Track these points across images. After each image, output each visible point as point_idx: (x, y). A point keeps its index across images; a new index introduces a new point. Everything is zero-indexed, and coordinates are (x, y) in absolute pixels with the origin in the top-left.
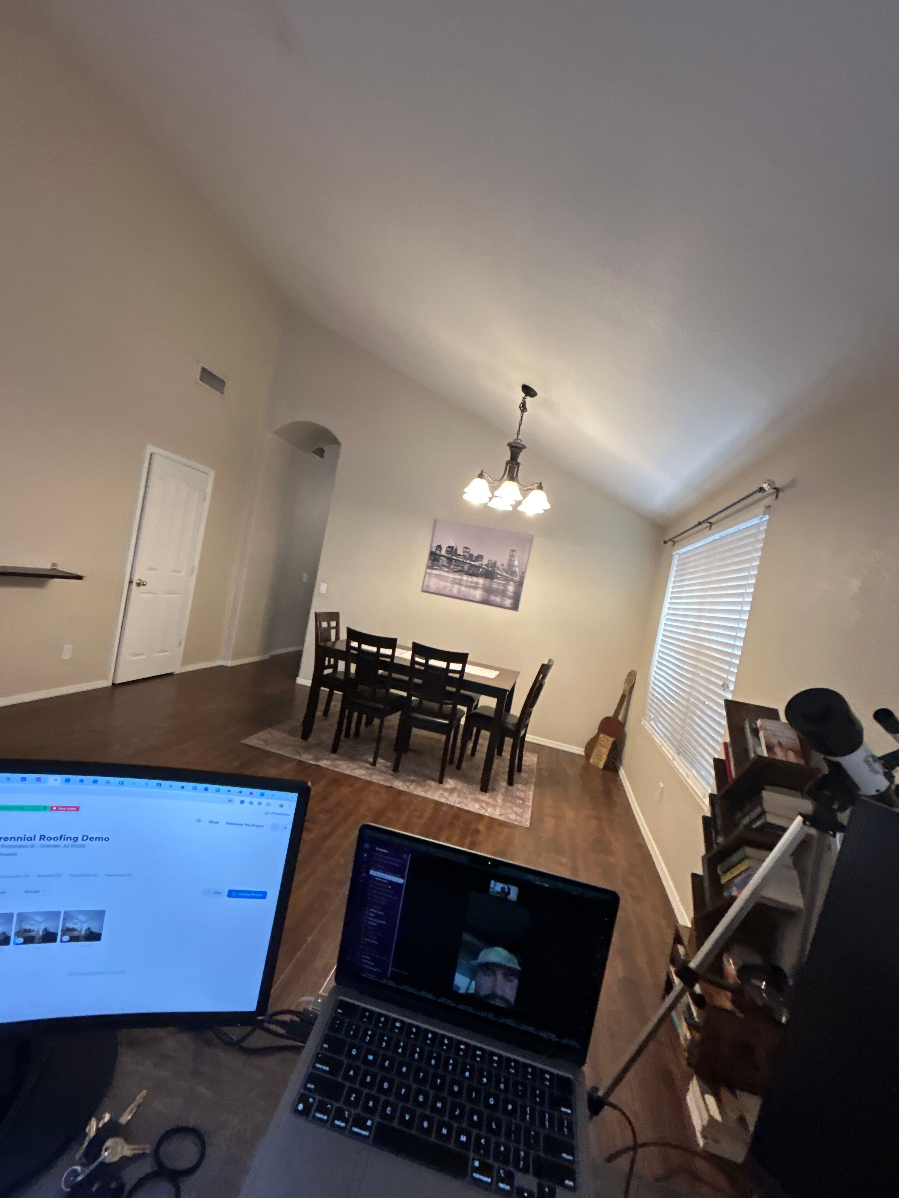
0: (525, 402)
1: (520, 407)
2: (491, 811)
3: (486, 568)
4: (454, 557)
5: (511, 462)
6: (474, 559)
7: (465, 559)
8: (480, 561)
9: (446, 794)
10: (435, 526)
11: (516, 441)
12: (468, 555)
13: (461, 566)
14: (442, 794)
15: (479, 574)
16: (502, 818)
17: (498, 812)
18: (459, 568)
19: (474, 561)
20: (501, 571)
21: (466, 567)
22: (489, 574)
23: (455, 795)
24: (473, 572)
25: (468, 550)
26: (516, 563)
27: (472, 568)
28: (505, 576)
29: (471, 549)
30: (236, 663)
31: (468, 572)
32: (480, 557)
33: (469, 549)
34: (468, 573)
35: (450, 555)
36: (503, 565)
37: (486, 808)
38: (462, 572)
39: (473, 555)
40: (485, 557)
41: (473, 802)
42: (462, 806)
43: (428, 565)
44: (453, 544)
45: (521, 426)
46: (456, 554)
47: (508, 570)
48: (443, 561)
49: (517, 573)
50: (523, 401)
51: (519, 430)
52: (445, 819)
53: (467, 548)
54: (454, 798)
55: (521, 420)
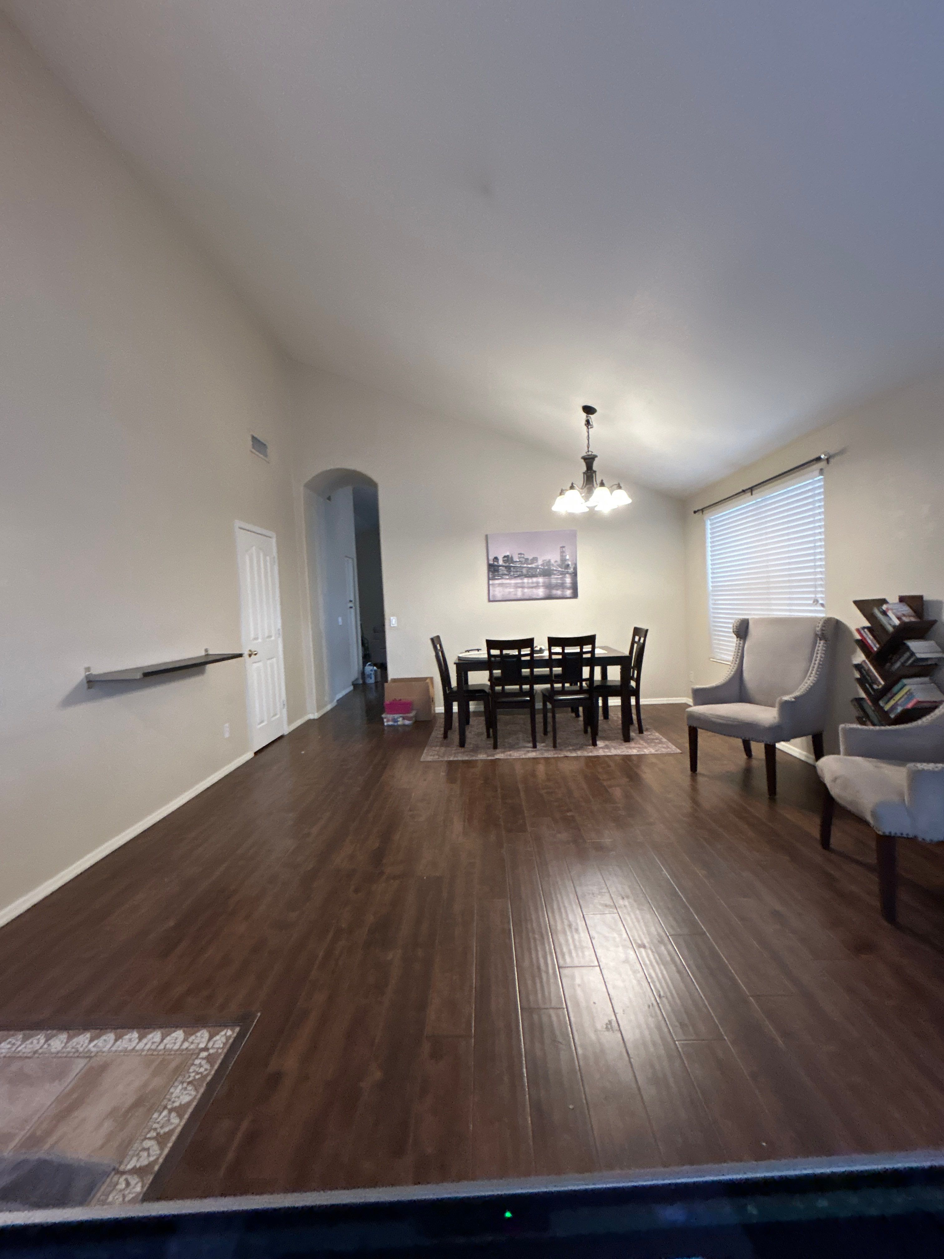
0: (590, 420)
1: (586, 425)
2: (646, 751)
3: (542, 567)
5: (587, 472)
6: (529, 562)
7: (522, 564)
8: (535, 563)
10: (487, 540)
11: (584, 454)
12: (524, 560)
13: (520, 571)
14: (605, 751)
15: (538, 574)
19: (530, 564)
20: (556, 567)
21: (524, 571)
23: (612, 749)
24: (532, 574)
25: (522, 556)
26: (568, 557)
27: (530, 571)
28: (561, 571)
29: (525, 554)
31: (527, 574)
32: (535, 559)
33: (523, 554)
34: (527, 576)
35: (507, 564)
36: (556, 562)
37: (642, 750)
38: (522, 576)
39: (528, 559)
40: (539, 559)
41: (630, 750)
42: (625, 753)
43: (488, 577)
44: (508, 554)
45: (590, 440)
46: (513, 562)
47: (562, 565)
48: (502, 570)
49: (570, 566)
50: (587, 419)
51: (588, 443)
52: (625, 762)
53: (520, 554)
54: (615, 750)
55: (588, 435)
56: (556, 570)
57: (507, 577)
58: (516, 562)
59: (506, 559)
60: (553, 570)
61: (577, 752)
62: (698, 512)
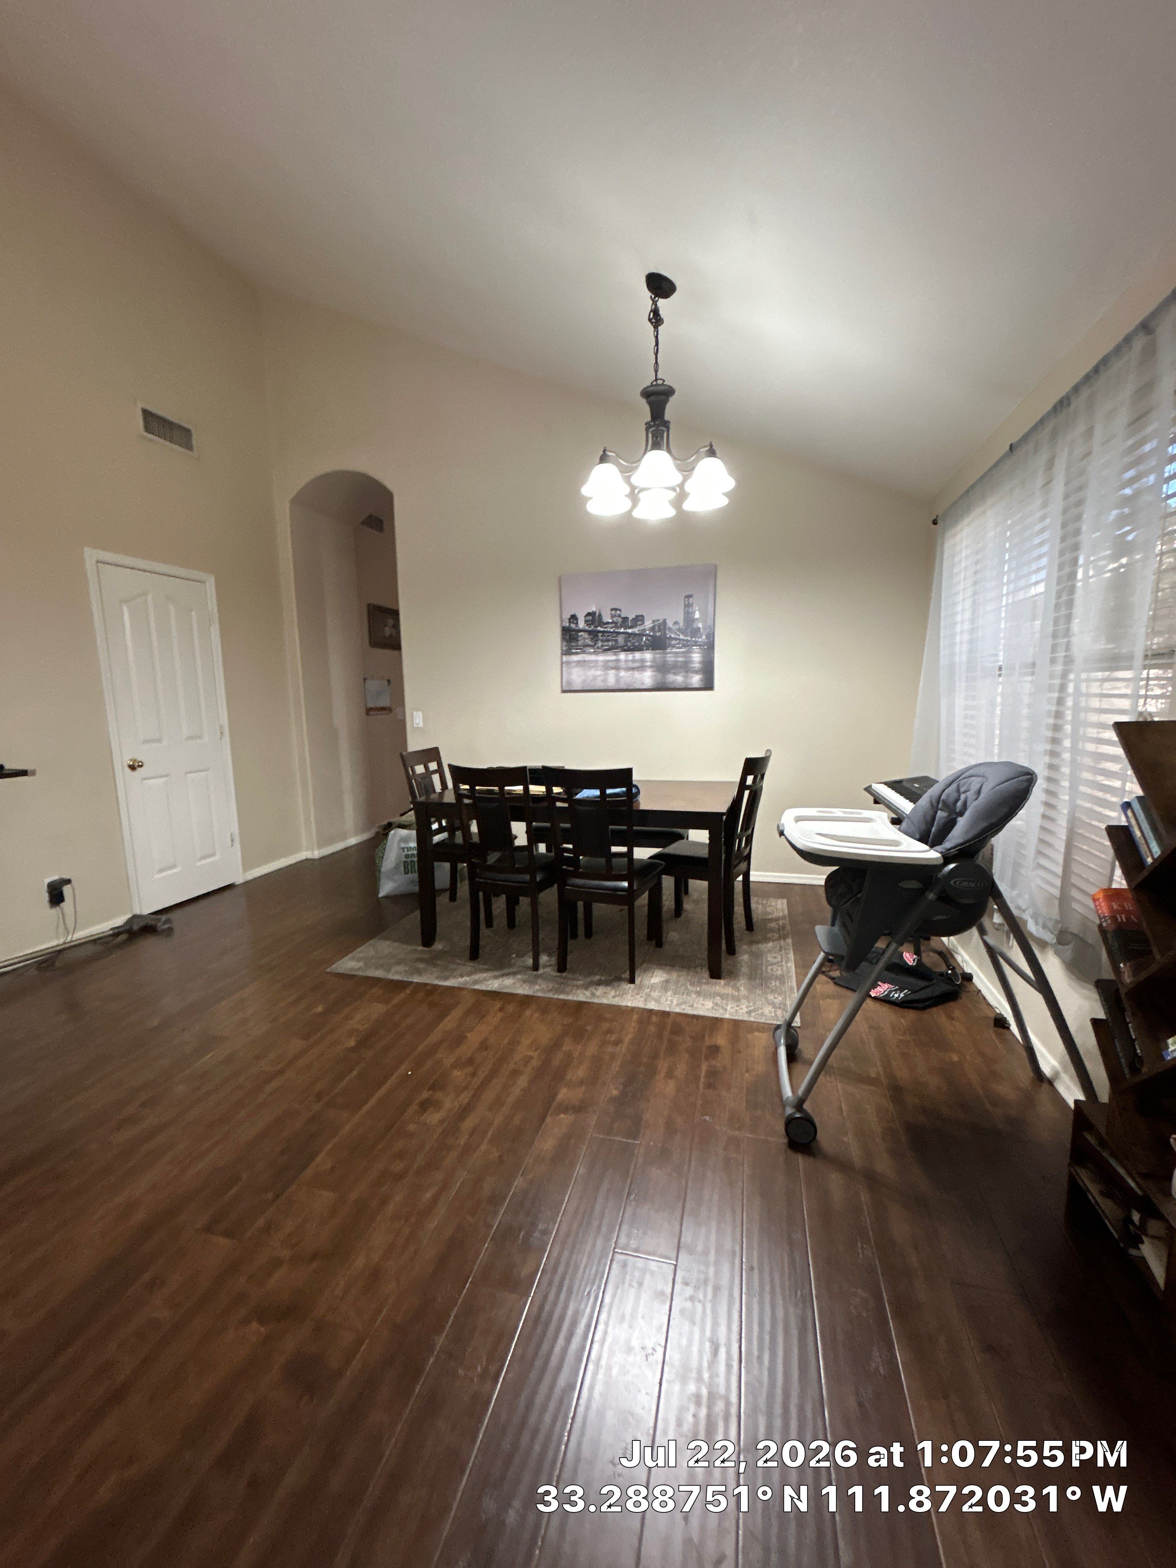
0: (656, 305)
1: (650, 320)
2: (731, 1008)
3: (651, 634)
5: (653, 424)
6: (630, 625)
7: (616, 627)
8: (640, 625)
9: (655, 994)
10: (560, 585)
11: (655, 383)
12: (620, 620)
13: (613, 640)
14: (649, 995)
15: (643, 646)
16: (752, 1019)
17: (743, 1008)
19: (631, 627)
20: (675, 633)
21: (621, 640)
22: (658, 643)
23: (669, 993)
24: (633, 645)
25: (618, 612)
26: (697, 615)
27: (631, 639)
28: (684, 640)
29: (623, 611)
30: (325, 851)
31: (625, 646)
32: (639, 619)
33: (620, 610)
34: (626, 648)
35: (592, 627)
36: (676, 623)
37: (725, 1006)
38: (617, 648)
39: (628, 618)
40: (645, 618)
41: (701, 999)
42: (684, 1009)
43: (562, 650)
44: (593, 609)
45: (659, 355)
46: (602, 623)
47: (685, 629)
48: (584, 638)
49: (701, 631)
50: (653, 307)
51: (656, 362)
52: (660, 1036)
53: (616, 609)
54: (670, 998)
55: (657, 344)
56: (675, 639)
57: (592, 650)
58: (608, 623)
59: (590, 618)
60: (671, 638)
61: (597, 990)
62: (939, 522)
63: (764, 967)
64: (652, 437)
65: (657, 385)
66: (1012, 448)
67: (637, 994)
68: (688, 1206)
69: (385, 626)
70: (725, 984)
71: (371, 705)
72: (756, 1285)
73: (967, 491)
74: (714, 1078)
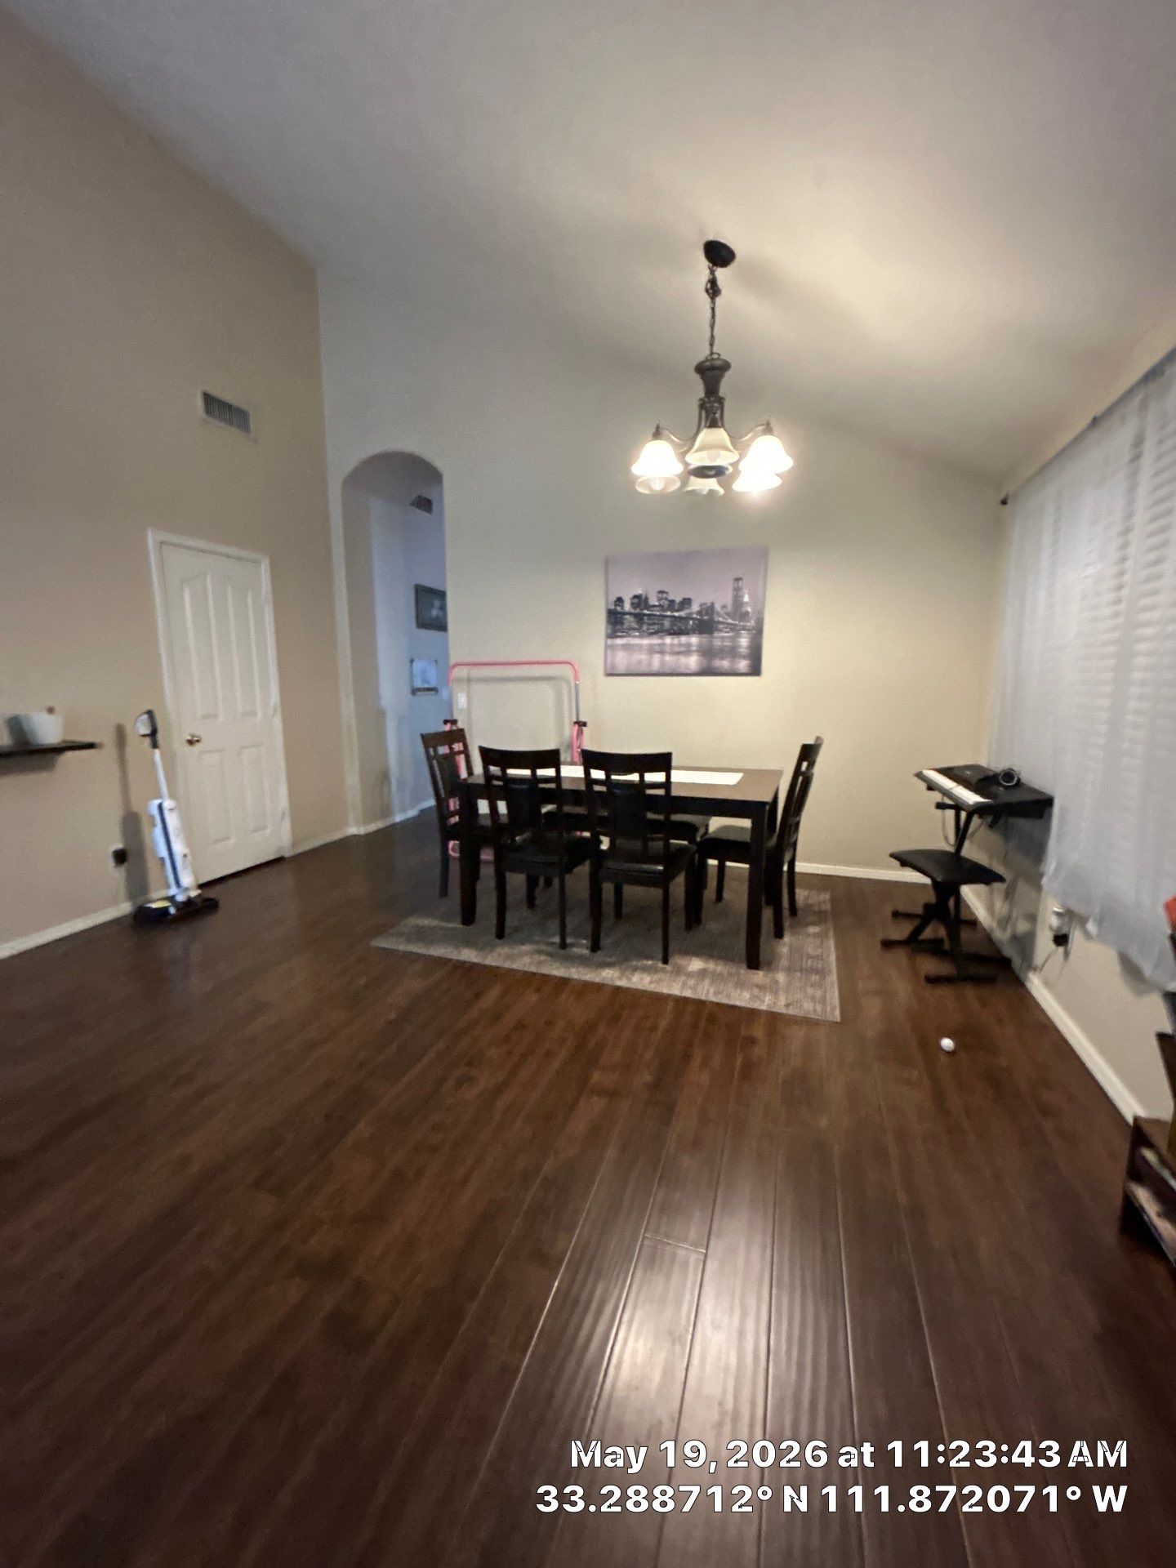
0: (714, 275)
1: (707, 291)
2: (770, 1000)
3: (699, 617)
4: (646, 612)
5: (706, 399)
6: (677, 607)
7: (663, 610)
8: (687, 608)
9: (691, 982)
10: (607, 568)
11: (709, 358)
12: (666, 602)
13: (658, 624)
14: (684, 984)
15: (689, 630)
16: (791, 1011)
17: (782, 1001)
18: (656, 627)
19: (678, 611)
20: (723, 618)
21: (667, 623)
22: (705, 625)
23: (707, 982)
24: (681, 629)
25: (665, 595)
26: (746, 599)
27: (677, 623)
28: (732, 624)
29: (670, 594)
30: (372, 827)
31: (671, 629)
32: (687, 602)
33: (667, 593)
34: (672, 631)
35: (638, 611)
36: (724, 607)
37: (762, 998)
38: (662, 632)
39: (675, 601)
40: (693, 601)
41: (738, 991)
42: (720, 999)
43: (607, 633)
44: (639, 591)
45: (715, 327)
46: (648, 607)
47: (734, 613)
48: (629, 621)
49: (750, 615)
50: (711, 277)
51: (712, 337)
52: (695, 1026)
53: (661, 592)
54: (706, 987)
55: (713, 316)
56: (723, 623)
57: (637, 634)
58: (654, 606)
59: (636, 601)
60: (719, 622)
61: (633, 975)
62: (1009, 501)
63: (805, 959)
64: (707, 412)
65: (713, 359)
66: (1095, 422)
67: (674, 981)
68: (720, 1194)
69: (432, 606)
70: (764, 976)
71: (418, 684)
72: (786, 1278)
73: (1042, 469)
74: (748, 1070)
